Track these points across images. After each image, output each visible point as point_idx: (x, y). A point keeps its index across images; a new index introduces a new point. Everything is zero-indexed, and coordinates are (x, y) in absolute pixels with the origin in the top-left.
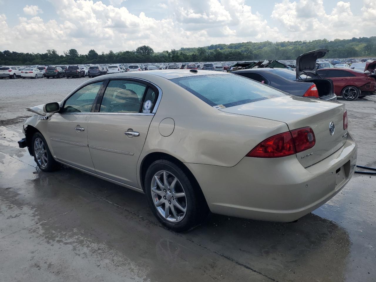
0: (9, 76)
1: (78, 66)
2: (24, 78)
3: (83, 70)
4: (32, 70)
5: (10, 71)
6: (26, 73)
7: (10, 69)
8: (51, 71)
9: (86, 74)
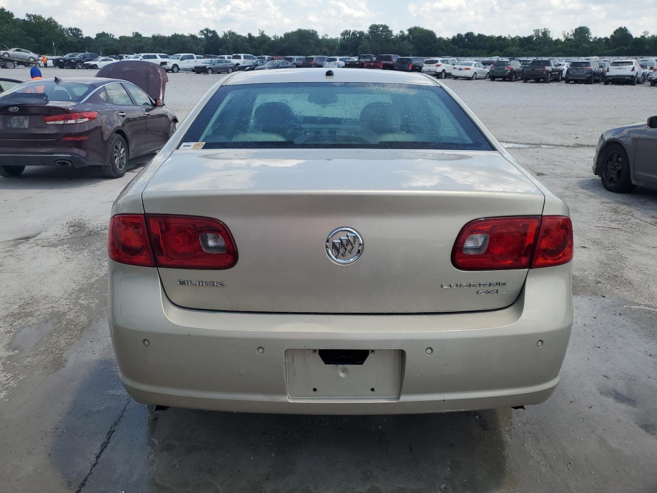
0: (434, 73)
1: (551, 60)
2: (456, 78)
3: (558, 68)
4: (471, 65)
5: (438, 66)
6: (460, 69)
7: (439, 63)
8: (500, 67)
9: (564, 76)
